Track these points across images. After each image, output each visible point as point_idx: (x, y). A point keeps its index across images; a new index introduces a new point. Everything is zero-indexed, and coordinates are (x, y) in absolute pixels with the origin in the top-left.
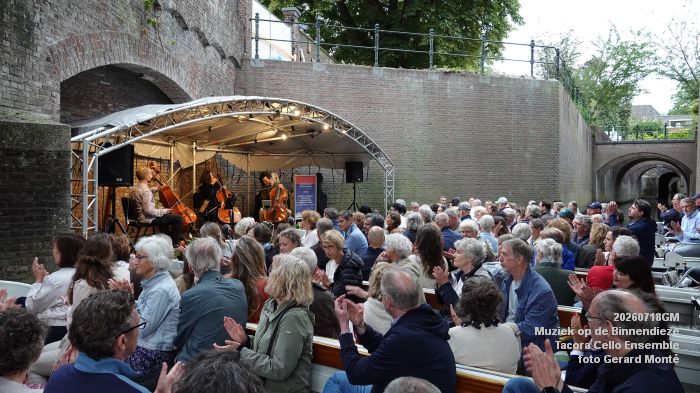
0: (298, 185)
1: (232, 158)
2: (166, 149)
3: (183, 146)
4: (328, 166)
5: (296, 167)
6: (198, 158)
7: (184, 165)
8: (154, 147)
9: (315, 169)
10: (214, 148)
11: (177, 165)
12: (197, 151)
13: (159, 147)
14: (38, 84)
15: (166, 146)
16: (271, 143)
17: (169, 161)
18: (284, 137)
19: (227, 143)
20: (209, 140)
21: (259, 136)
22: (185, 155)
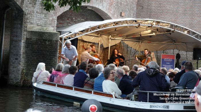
0: (163, 59)
1: (130, 43)
2: (97, 38)
3: (105, 37)
4: (184, 50)
5: (166, 49)
6: (112, 43)
7: (105, 46)
8: (92, 37)
9: (176, 52)
10: (121, 38)
11: (102, 46)
12: (111, 39)
13: (94, 37)
14: (51, 18)
15: (97, 37)
16: (151, 36)
17: (98, 44)
18: (154, 34)
19: (127, 36)
20: (118, 35)
21: (142, 33)
22: (106, 41)
